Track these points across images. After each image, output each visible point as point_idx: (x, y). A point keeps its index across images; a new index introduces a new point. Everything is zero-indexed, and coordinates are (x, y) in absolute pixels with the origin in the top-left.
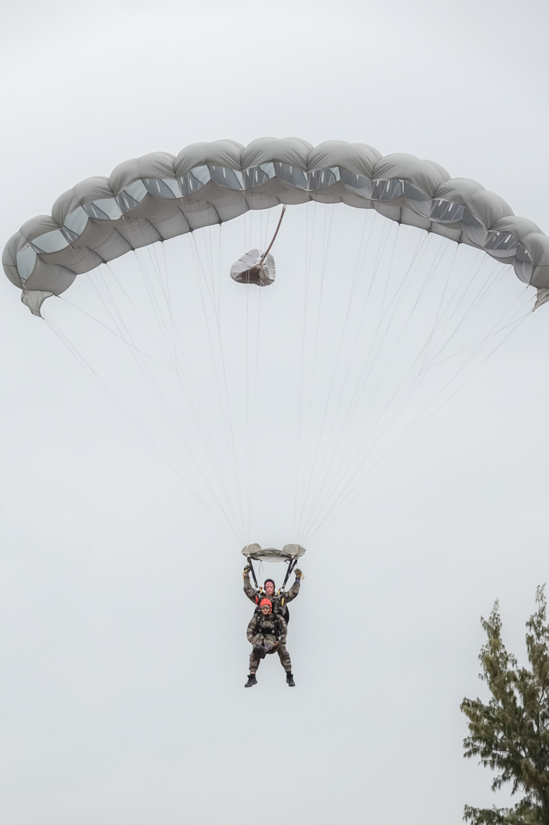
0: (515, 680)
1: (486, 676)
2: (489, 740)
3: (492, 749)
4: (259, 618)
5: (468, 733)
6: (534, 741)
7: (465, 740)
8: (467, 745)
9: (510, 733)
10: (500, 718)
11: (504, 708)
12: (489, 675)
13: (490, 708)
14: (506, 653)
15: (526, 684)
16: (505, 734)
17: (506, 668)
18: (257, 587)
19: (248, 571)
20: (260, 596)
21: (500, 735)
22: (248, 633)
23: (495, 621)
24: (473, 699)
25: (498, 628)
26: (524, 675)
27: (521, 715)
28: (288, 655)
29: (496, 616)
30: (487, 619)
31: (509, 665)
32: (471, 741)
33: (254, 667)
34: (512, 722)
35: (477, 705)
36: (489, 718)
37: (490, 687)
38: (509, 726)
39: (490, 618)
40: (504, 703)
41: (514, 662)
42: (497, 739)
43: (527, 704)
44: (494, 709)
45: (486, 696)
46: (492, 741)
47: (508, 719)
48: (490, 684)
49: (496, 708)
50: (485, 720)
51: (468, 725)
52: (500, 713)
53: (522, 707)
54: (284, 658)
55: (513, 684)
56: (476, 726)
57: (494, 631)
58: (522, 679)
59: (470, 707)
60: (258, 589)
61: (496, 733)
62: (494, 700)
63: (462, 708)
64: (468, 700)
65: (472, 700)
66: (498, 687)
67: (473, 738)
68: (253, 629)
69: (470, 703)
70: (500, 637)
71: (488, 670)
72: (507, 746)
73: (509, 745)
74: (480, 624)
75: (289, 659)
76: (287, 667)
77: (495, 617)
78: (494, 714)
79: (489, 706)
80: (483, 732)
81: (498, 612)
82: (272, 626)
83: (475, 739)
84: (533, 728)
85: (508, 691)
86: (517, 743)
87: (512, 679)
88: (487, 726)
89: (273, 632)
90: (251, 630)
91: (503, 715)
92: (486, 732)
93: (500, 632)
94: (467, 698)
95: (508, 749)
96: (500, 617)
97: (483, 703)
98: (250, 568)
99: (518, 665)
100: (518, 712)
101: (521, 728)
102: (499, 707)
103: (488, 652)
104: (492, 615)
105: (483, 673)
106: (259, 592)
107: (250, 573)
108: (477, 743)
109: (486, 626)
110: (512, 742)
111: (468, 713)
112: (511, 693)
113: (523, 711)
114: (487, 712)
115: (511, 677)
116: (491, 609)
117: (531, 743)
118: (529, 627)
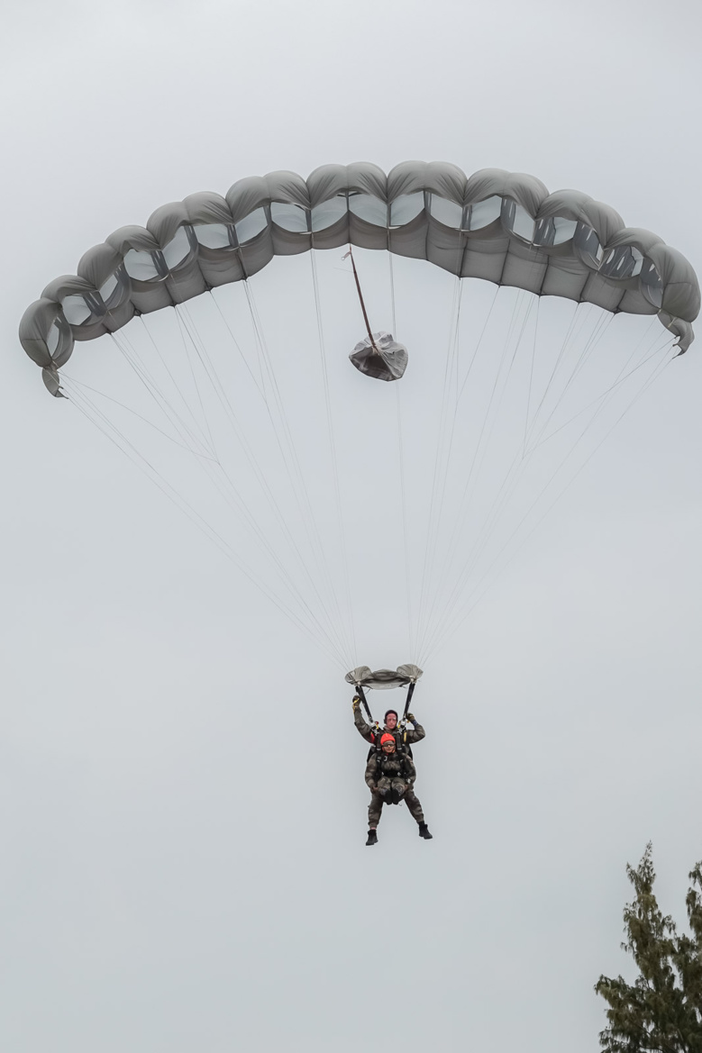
0: (673, 952)
1: (631, 945)
2: (636, 1034)
3: (639, 1046)
4: (379, 758)
5: (606, 1024)
6: (697, 1036)
7: (602, 1033)
8: (604, 1041)
9: (663, 1025)
10: (651, 1003)
11: (657, 989)
12: (635, 945)
13: (637, 990)
14: (660, 914)
15: (687, 958)
16: (656, 1025)
17: (661, 935)
18: (372, 721)
19: (359, 702)
20: (376, 732)
21: (651, 1028)
22: (366, 778)
23: (646, 871)
24: (613, 977)
25: (650, 879)
26: (685, 944)
27: (679, 1001)
28: (418, 801)
29: (648, 864)
30: (635, 868)
31: (666, 931)
32: (610, 1035)
33: (374, 821)
34: (668, 1010)
35: (618, 985)
36: (636, 1003)
37: (638, 962)
38: (663, 1015)
39: (640, 866)
40: (656, 983)
41: (672, 927)
42: (646, 1032)
43: (689, 985)
44: (643, 992)
45: (631, 973)
46: (640, 1035)
47: (661, 1005)
48: (637, 956)
49: (645, 989)
50: (630, 1006)
51: (606, 1013)
52: (650, 997)
53: (682, 989)
54: (414, 806)
55: (670, 959)
56: (617, 1014)
57: (643, 882)
58: (682, 951)
59: (610, 988)
60: (373, 725)
61: (644, 1025)
62: (642, 979)
63: (597, 989)
64: (606, 978)
65: (612, 979)
66: (649, 961)
67: (613, 1031)
68: (373, 773)
69: (609, 983)
70: (652, 893)
71: (634, 937)
72: (660, 1043)
73: (664, 1042)
74: (626, 874)
75: (420, 806)
76: (418, 816)
77: (646, 866)
78: (643, 999)
79: (634, 986)
80: (627, 1023)
81: (650, 859)
82: (398, 767)
83: (615, 1032)
84: (696, 1019)
85: (662, 966)
86: (673, 1038)
87: (669, 951)
88: (633, 1014)
89: (399, 774)
90: (370, 774)
91: (655, 1000)
92: (631, 1022)
93: (652, 886)
94: (605, 975)
95: (660, 1047)
96: (654, 866)
97: (627, 983)
98: (361, 698)
99: (676, 931)
100: (676, 996)
101: (679, 1017)
102: (649, 989)
103: (634, 912)
104: (642, 863)
105: (627, 942)
106: (374, 728)
107: (362, 706)
108: (618, 1039)
109: (634, 876)
110: (667, 1037)
111: (607, 996)
112: (667, 969)
113: (683, 994)
114: (632, 995)
115: (667, 948)
116: (642, 854)
117: (693, 1039)
118: (692, 879)
